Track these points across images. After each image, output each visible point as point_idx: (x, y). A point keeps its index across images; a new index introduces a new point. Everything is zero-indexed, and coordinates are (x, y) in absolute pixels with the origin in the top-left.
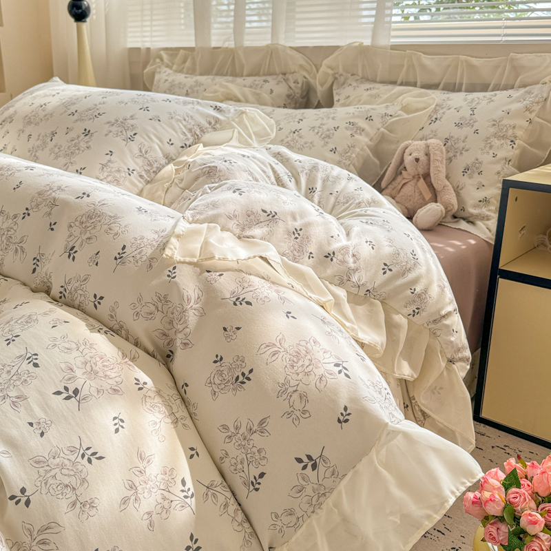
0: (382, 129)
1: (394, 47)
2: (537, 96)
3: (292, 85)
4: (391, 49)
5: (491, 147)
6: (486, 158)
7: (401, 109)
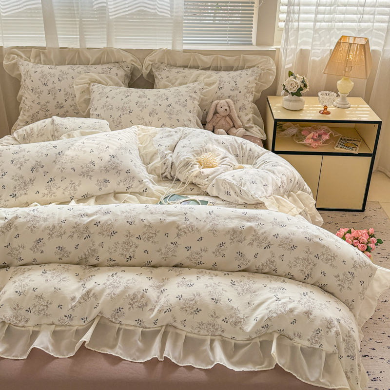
0: (202, 96)
1: (185, 51)
2: (257, 73)
3: (126, 69)
4: (183, 52)
5: (246, 98)
6: (246, 103)
7: (205, 85)
